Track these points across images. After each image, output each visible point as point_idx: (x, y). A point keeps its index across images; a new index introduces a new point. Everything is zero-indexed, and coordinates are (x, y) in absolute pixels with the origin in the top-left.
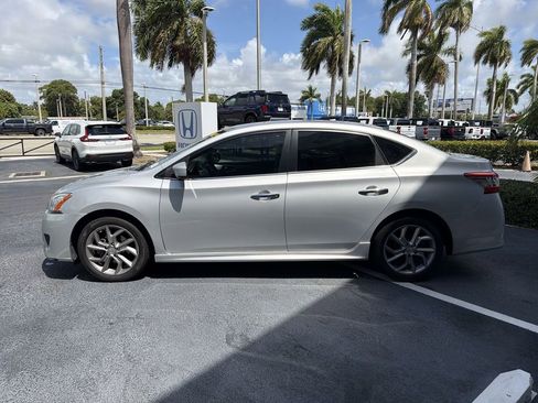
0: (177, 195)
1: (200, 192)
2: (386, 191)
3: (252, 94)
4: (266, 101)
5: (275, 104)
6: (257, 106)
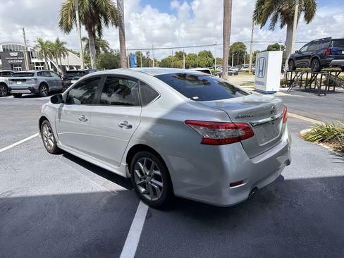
3: (321, 41)
4: (330, 46)
5: (339, 49)
6: (322, 51)
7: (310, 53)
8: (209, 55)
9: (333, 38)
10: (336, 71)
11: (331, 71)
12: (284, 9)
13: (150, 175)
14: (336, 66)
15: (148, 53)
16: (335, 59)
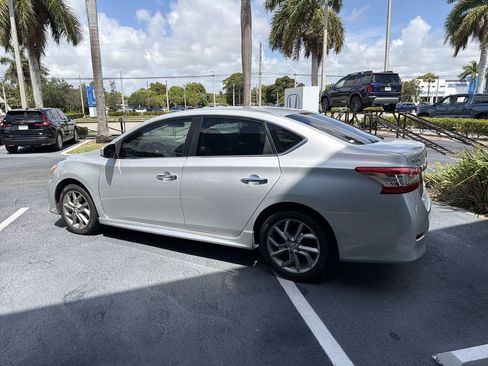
0: (110, 170)
1: (125, 169)
2: (265, 181)
3: (360, 75)
4: (372, 81)
5: (382, 84)
6: (363, 87)
7: (348, 89)
8: (201, 89)
9: (374, 72)
10: (377, 111)
11: (372, 111)
12: (307, 33)
13: (296, 242)
14: (378, 105)
15: (112, 84)
16: (379, 96)
